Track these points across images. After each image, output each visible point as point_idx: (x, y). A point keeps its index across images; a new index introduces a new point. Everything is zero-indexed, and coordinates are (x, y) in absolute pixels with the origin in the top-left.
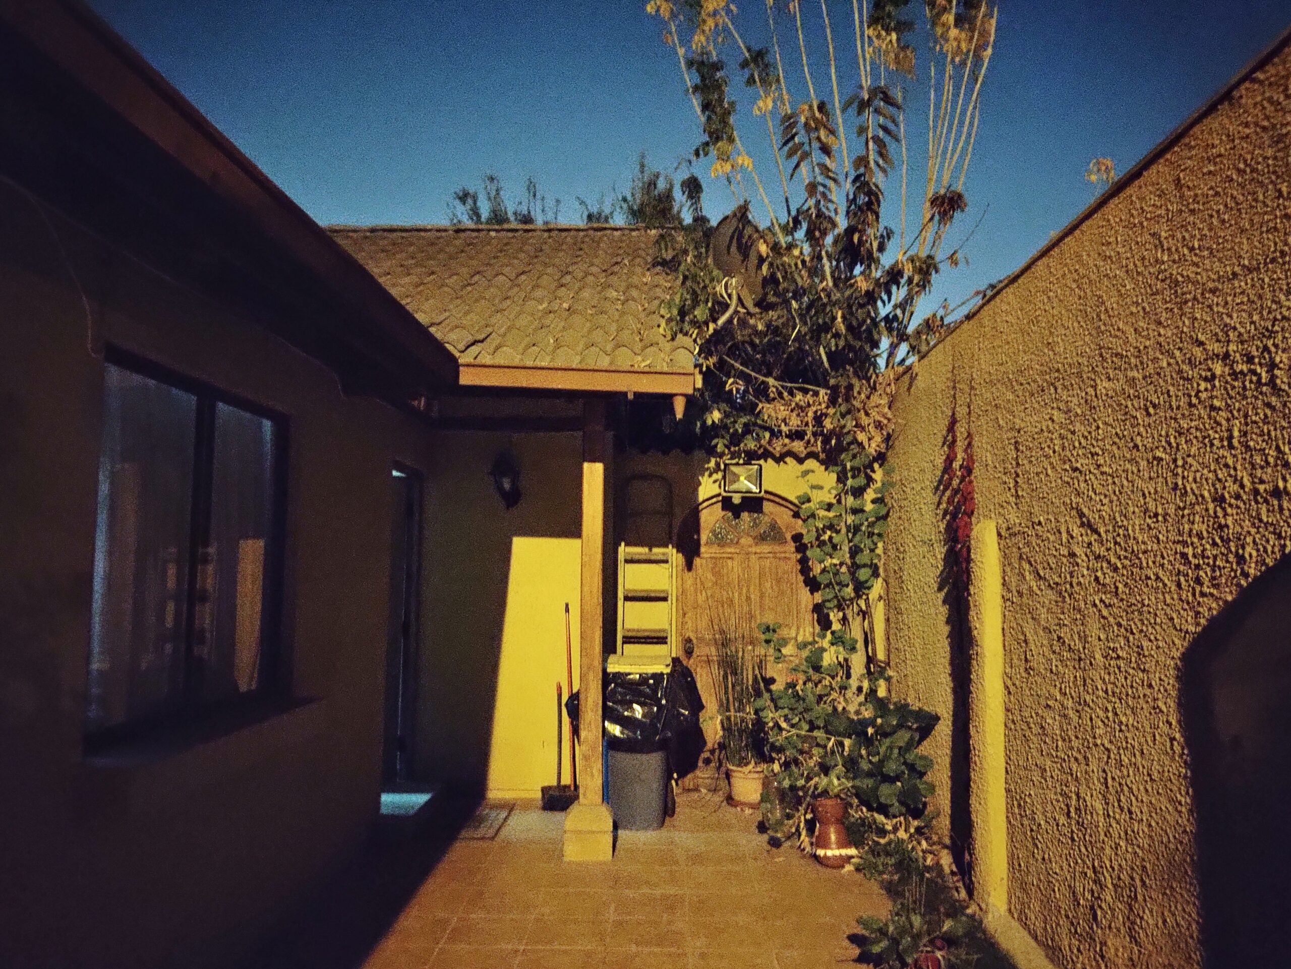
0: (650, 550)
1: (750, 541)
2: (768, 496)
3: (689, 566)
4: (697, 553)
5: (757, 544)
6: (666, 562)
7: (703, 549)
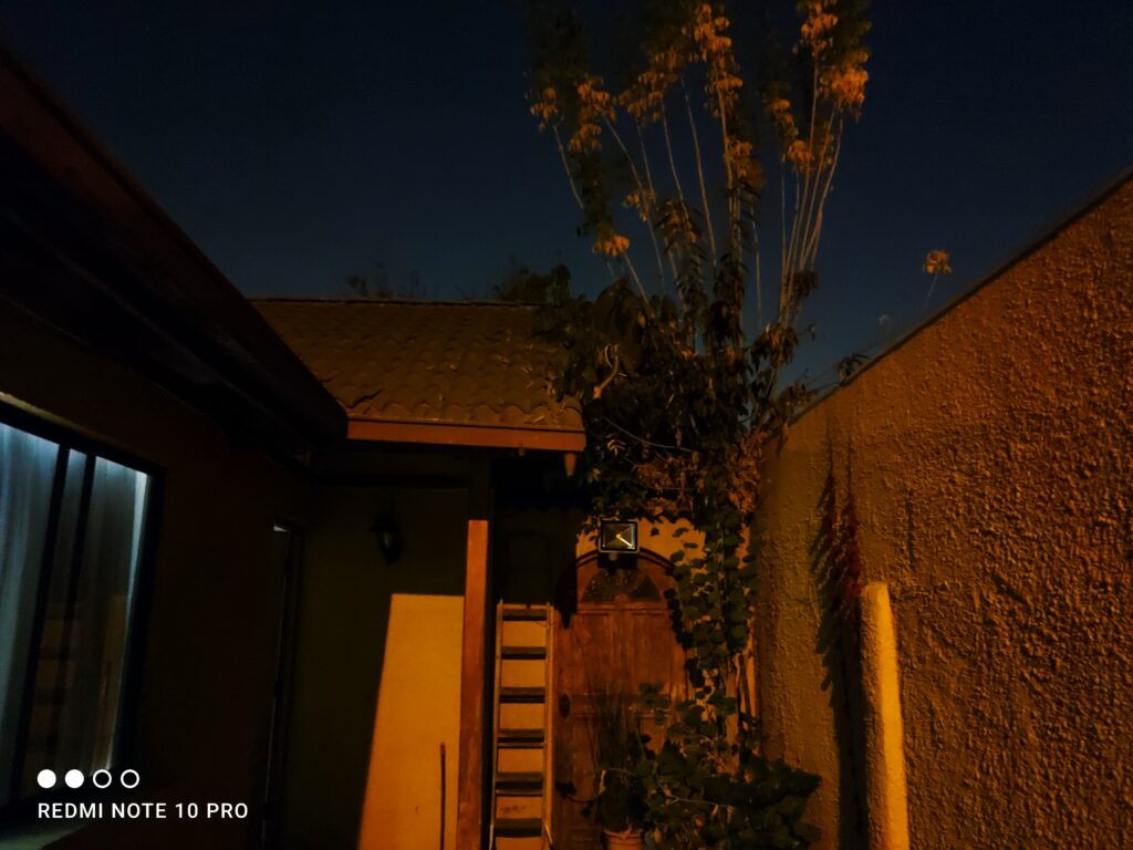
0: (528, 606)
1: (625, 597)
2: (644, 554)
3: (565, 622)
4: (575, 610)
5: (632, 601)
6: (544, 618)
7: (580, 606)
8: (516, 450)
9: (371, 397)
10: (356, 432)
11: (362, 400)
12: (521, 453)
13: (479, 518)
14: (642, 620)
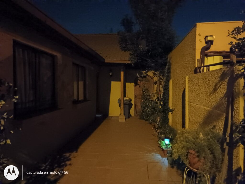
2: (147, 75)
3: (136, 85)
5: (146, 82)
7: (138, 83)
8: (126, 63)
9: (108, 56)
10: (106, 62)
11: (106, 56)
13: (122, 71)
14: (147, 85)
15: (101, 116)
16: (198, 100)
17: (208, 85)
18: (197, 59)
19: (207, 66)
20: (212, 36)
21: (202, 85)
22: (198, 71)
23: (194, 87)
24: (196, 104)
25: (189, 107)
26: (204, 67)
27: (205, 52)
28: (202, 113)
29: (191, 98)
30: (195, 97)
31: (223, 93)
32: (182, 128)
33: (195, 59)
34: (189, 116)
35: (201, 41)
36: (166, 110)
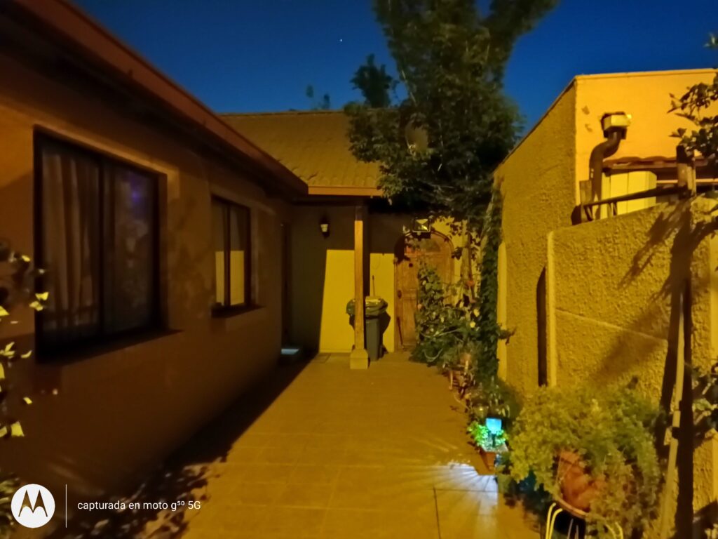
1: (425, 250)
2: (432, 232)
3: (399, 261)
5: (428, 252)
7: (405, 254)
8: (369, 197)
9: (315, 176)
10: (311, 192)
11: (312, 176)
12: (372, 197)
13: (359, 219)
14: (432, 260)
15: (297, 353)
16: (585, 303)
17: (613, 257)
18: (581, 183)
19: (609, 202)
20: (622, 114)
21: (595, 257)
22: (584, 216)
23: (572, 264)
24: (581, 315)
25: (557, 323)
26: (600, 203)
27: (604, 160)
28: (596, 342)
29: (564, 296)
30: (574, 294)
31: (658, 279)
32: (537, 386)
33: (573, 183)
34: (558, 351)
35: (590, 130)
36: (489, 335)
